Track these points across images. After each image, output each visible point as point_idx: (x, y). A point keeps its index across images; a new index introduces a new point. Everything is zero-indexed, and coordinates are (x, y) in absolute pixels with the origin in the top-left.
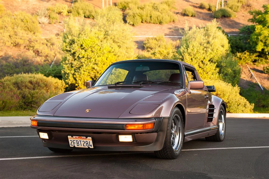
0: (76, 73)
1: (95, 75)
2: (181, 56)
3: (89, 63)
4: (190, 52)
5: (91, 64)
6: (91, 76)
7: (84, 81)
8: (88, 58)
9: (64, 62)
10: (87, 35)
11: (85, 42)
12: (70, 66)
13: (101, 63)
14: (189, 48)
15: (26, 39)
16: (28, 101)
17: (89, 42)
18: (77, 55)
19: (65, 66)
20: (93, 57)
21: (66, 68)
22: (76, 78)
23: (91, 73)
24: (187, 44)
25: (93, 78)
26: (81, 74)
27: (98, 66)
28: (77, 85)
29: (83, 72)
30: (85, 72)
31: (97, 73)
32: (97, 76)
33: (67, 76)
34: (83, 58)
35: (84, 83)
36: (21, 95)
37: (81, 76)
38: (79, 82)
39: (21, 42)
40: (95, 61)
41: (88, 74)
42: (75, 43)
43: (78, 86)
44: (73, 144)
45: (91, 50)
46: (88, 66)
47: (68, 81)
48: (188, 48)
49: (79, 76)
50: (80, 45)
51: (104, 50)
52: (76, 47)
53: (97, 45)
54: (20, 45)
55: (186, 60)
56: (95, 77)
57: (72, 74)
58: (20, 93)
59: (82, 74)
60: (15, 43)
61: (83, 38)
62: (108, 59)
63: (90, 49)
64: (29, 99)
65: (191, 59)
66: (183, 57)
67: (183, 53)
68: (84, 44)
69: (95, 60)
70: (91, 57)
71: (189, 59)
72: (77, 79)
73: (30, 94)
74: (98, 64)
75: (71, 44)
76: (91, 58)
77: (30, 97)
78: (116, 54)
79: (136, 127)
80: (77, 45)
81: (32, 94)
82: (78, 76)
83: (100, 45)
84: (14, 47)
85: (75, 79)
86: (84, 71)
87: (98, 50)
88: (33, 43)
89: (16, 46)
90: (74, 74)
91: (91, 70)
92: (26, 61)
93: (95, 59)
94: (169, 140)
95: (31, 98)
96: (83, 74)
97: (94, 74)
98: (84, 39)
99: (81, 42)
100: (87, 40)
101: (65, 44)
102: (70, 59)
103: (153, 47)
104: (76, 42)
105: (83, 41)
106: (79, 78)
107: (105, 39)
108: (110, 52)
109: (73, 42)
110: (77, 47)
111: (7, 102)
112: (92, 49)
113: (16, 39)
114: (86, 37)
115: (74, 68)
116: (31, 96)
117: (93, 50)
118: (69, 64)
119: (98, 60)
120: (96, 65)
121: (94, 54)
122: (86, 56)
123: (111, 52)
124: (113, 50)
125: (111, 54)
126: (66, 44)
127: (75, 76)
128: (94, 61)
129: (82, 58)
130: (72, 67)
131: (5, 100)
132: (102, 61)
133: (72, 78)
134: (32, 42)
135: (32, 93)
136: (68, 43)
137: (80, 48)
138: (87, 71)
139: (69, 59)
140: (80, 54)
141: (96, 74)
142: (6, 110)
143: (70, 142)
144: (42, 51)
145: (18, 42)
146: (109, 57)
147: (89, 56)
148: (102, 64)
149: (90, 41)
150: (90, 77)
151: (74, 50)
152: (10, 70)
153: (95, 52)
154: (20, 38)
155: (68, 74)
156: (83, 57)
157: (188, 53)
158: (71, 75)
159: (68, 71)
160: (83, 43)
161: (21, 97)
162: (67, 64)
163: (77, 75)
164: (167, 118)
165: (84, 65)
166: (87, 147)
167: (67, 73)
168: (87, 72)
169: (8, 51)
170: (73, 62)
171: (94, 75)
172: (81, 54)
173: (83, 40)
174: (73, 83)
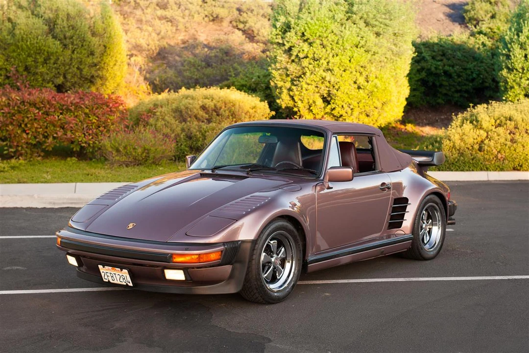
0: (294, 87)
1: (329, 91)
2: (506, 50)
3: (317, 69)
4: (523, 42)
5: (320, 70)
6: (321, 93)
7: (309, 103)
8: (315, 59)
9: (273, 66)
10: (313, 13)
11: (309, 28)
12: (283, 73)
13: (338, 69)
14: (522, 32)
15: (232, 7)
16: (196, 144)
17: (316, 27)
18: (295, 52)
19: (275, 73)
20: (323, 58)
21: (278, 78)
22: (294, 97)
23: (320, 88)
24: (519, 24)
25: (326, 98)
26: (302, 89)
27: (333, 74)
28: (295, 109)
29: (305, 86)
30: (310, 86)
31: (332, 87)
32: (332, 94)
33: (278, 93)
34: (305, 59)
35: (308, 107)
36: (184, 134)
37: (303, 94)
38: (299, 104)
39: (222, 12)
40: (328, 65)
41: (314, 88)
42: (292, 30)
43: (298, 112)
44: (106, 277)
45: (321, 43)
46: (315, 74)
47: (280, 102)
48: (520, 34)
49: (299, 92)
50: (301, 34)
51: (345, 43)
52: (292, 38)
53: (333, 32)
54: (222, 18)
55: (514, 57)
56: (329, 94)
57: (288, 89)
58: (183, 130)
59: (304, 89)
60: (212, 16)
61: (306, 21)
62: (352, 60)
63: (318, 42)
64: (198, 140)
65: (524, 55)
66: (509, 51)
67: (510, 44)
68: (307, 31)
69: (328, 63)
70: (320, 56)
71: (521, 56)
72: (296, 98)
73: (200, 131)
74: (333, 70)
75: (285, 32)
76: (320, 58)
77: (200, 137)
78: (370, 51)
79: (188, 259)
80: (294, 34)
81: (203, 131)
82: (297, 93)
83: (338, 33)
84: (211, 23)
85: (292, 98)
86: (308, 84)
87: (333, 43)
88: (245, 15)
89: (215, 22)
90: (290, 90)
91: (320, 82)
92: (227, 53)
93: (327, 60)
94: (255, 277)
95: (201, 139)
96: (307, 90)
97: (328, 89)
98: (308, 23)
99: (302, 29)
100: (314, 24)
101: (274, 31)
102: (283, 59)
103: (480, 17)
104: (294, 28)
105: (306, 25)
106: (300, 97)
107: (349, 20)
108: (357, 47)
109: (287, 28)
110: (295, 37)
111: (150, 149)
112: (322, 40)
113: (213, 8)
114: (312, 19)
115: (291, 76)
116: (202, 135)
117: (325, 42)
118: (281, 70)
119: (333, 63)
120: (329, 72)
121: (327, 50)
122: (311, 56)
123: (359, 46)
124: (362, 43)
125: (359, 49)
126: (276, 31)
127: (291, 93)
128: (326, 64)
129: (303, 58)
130: (287, 75)
131: (147, 147)
132: (340, 64)
133: (288, 96)
134: (244, 12)
135: (203, 129)
136: (280, 29)
137: (301, 39)
138: (313, 83)
139: (281, 61)
140: (299, 52)
141: (330, 89)
142: (151, 164)
143: (103, 274)
144: (259, 31)
145: (217, 13)
146: (354, 57)
147: (317, 54)
148: (340, 70)
149: (319, 26)
150: (319, 94)
151: (290, 43)
152: (194, 72)
153: (328, 46)
154: (221, 6)
155: (281, 88)
156: (306, 57)
157: (520, 43)
158: (285, 91)
159: (280, 84)
160: (305, 30)
161: (185, 137)
162: (279, 69)
163: (295, 90)
164: (250, 242)
165: (308, 71)
166: (125, 284)
167: (279, 86)
168: (313, 86)
169: (199, 32)
170: (288, 66)
171: (326, 92)
172: (303, 50)
173: (306, 23)
174: (289, 105)
